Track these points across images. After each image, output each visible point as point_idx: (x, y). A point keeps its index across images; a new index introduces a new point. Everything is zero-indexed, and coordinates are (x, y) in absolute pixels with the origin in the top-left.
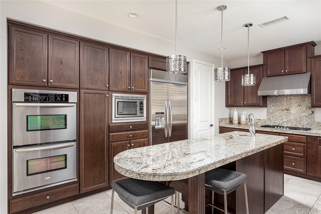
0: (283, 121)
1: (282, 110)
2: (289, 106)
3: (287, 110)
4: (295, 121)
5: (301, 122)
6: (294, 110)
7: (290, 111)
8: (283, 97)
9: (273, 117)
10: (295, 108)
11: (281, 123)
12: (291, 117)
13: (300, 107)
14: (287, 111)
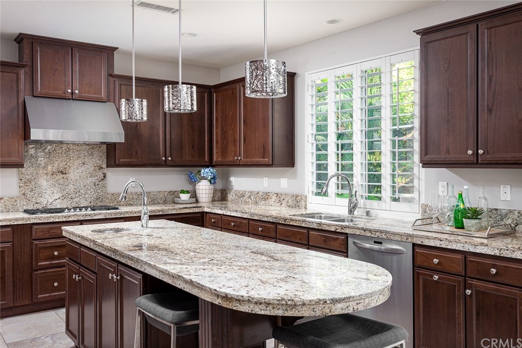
0: (55, 198)
1: (52, 174)
2: (66, 164)
3: (62, 172)
4: (77, 195)
5: (87, 196)
6: (75, 172)
7: (67, 175)
8: (55, 145)
9: (32, 190)
10: (77, 168)
11: (50, 201)
12: (71, 186)
13: (85, 165)
14: (62, 176)
